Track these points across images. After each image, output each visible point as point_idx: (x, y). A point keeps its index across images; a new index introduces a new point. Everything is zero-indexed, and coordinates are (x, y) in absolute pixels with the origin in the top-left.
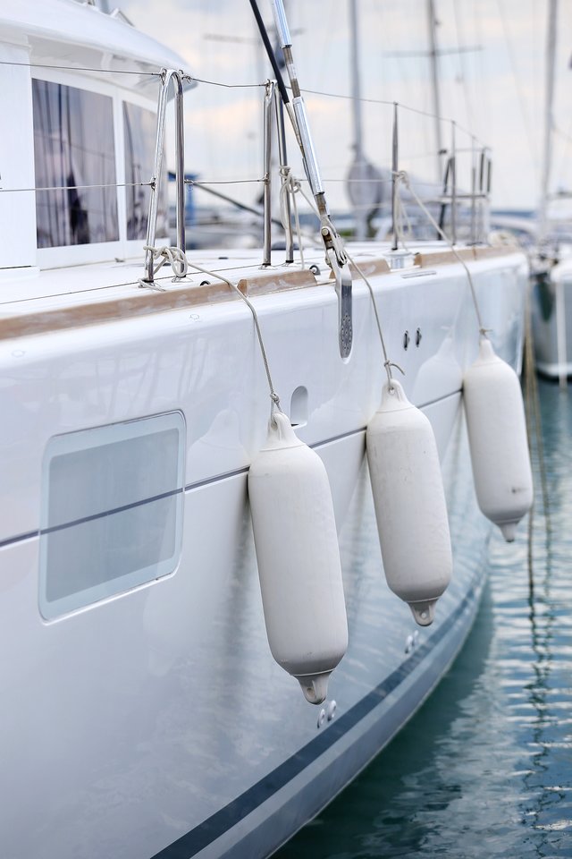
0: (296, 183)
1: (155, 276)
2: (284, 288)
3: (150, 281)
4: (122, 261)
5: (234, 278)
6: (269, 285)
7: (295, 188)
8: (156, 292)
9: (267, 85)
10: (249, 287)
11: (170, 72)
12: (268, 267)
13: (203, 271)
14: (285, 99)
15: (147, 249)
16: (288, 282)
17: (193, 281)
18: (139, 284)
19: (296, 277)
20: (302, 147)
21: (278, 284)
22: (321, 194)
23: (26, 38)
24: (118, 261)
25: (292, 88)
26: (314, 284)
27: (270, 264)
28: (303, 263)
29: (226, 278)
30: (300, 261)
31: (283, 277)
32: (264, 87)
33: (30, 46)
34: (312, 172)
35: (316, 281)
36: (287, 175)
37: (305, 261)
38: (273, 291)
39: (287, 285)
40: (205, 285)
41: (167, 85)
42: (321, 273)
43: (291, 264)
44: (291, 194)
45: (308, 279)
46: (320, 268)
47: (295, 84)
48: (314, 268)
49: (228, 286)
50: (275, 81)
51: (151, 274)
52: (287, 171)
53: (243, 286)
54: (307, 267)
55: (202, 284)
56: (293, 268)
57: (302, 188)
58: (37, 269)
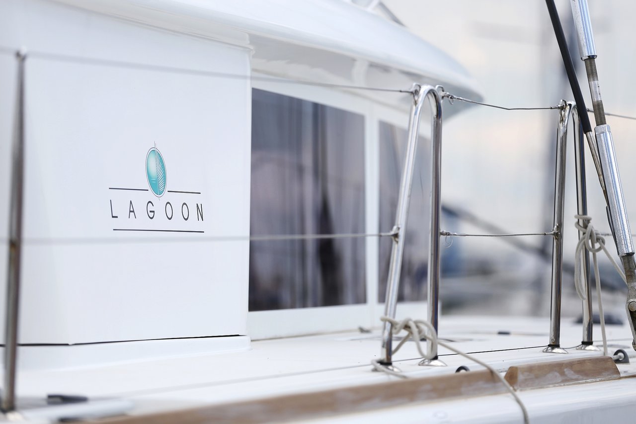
0: (598, 240)
1: (394, 358)
2: (572, 380)
3: (386, 363)
4: (367, 331)
5: (500, 363)
6: (550, 375)
7: (597, 246)
8: (393, 379)
9: (562, 108)
10: (521, 377)
11: (425, 89)
12: (556, 350)
13: (458, 353)
14: (585, 127)
15: (384, 320)
16: (578, 372)
17: (446, 366)
18: (372, 367)
19: (589, 366)
20: (605, 192)
21: (562, 374)
22: (630, 255)
23: (247, 36)
24: (362, 330)
25: (595, 112)
26: (615, 376)
27: (558, 346)
28: (605, 346)
29: (488, 363)
30: (602, 343)
31: (571, 364)
32: (558, 111)
33: (252, 47)
34: (618, 225)
35: (618, 372)
36: (585, 227)
37: (608, 343)
38: (555, 384)
39: (576, 376)
40: (463, 371)
41: (420, 105)
42: (630, 360)
43: (590, 347)
44: (591, 254)
45: (606, 369)
46: (628, 354)
47: (598, 108)
48: (621, 354)
49: (490, 376)
50: (573, 103)
51: (389, 353)
52: (586, 223)
53: (512, 375)
54: (611, 352)
55: (459, 370)
56: (592, 351)
57: (606, 246)
58: (246, 339)
